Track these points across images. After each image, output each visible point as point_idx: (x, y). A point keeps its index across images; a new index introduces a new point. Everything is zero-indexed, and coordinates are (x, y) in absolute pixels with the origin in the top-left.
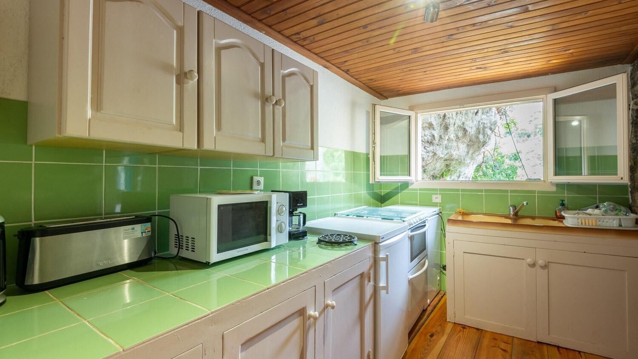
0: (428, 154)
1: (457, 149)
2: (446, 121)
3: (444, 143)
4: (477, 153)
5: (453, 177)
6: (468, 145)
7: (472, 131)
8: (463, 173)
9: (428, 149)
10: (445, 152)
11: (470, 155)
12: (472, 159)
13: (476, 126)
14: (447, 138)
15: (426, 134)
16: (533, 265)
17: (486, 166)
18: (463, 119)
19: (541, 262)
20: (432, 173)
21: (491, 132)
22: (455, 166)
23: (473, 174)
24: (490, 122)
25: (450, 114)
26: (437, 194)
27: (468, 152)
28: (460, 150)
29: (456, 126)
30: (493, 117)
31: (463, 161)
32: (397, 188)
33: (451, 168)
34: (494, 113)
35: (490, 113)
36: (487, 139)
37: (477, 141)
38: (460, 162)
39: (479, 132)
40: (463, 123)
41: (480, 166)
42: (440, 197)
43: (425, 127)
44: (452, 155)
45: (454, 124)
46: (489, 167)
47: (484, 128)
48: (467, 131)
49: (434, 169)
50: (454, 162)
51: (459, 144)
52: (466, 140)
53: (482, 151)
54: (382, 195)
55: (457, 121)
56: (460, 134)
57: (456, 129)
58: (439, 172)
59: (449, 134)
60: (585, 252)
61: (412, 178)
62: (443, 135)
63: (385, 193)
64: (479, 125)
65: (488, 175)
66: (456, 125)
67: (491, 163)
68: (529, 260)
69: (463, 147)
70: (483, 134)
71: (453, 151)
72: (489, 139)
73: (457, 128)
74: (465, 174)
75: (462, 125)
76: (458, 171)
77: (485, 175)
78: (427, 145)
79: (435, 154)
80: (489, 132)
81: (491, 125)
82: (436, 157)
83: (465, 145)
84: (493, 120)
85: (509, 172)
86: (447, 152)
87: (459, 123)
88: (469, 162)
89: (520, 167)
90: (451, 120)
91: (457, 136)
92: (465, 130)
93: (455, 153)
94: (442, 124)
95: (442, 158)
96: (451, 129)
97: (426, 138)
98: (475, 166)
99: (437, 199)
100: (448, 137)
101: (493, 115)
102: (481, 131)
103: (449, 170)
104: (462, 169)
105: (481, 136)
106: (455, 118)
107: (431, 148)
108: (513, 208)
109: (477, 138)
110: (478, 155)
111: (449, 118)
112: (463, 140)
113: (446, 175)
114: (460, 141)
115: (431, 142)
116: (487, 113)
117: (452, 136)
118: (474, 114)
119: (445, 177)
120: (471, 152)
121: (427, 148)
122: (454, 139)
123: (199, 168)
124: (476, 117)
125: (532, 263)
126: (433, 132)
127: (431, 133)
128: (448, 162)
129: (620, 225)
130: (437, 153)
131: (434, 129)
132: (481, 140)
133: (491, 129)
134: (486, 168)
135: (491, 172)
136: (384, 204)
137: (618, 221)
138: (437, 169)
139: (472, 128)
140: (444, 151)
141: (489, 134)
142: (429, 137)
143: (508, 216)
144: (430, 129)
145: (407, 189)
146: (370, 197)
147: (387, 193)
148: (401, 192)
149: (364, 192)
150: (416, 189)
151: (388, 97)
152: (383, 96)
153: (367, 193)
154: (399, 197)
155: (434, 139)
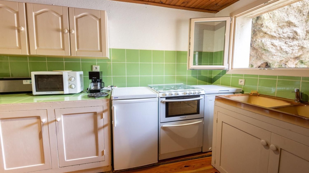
0: (292, 48)
9: (291, 44)
15: (285, 31)
26: (242, 78)
32: (220, 74)
43: (283, 26)
54: (212, 78)
61: (225, 67)
63: (214, 77)
97: (285, 35)
99: (242, 82)
107: (295, 43)
115: (294, 38)
121: (289, 43)
123: (64, 62)
127: (292, 30)
136: (213, 83)
142: (289, 33)
143: (294, 101)
144: (290, 27)
145: (225, 74)
146: (196, 79)
147: (215, 77)
148: (222, 76)
149: (188, 75)
150: (230, 75)
151: (217, 10)
152: (212, 10)
153: (192, 76)
154: (220, 80)
155: (297, 35)
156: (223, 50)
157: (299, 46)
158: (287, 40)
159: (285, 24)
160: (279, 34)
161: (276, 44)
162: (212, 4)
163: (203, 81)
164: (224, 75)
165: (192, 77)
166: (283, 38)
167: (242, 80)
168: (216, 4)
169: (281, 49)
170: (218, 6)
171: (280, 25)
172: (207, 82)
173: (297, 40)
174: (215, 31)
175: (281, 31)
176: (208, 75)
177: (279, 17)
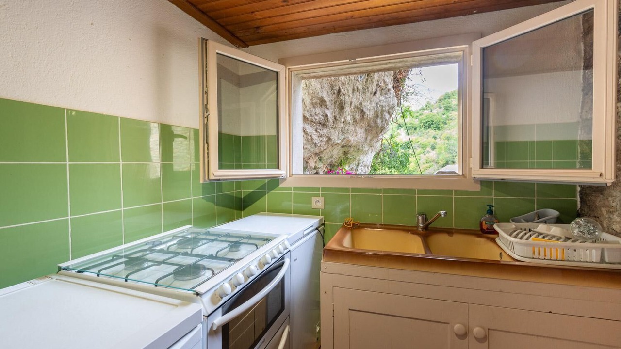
0: (321, 139)
1: (355, 134)
2: (341, 97)
3: (340, 126)
4: (375, 140)
5: (351, 166)
6: (366, 130)
7: (370, 114)
8: (361, 162)
9: (321, 132)
10: (342, 137)
11: (368, 142)
12: (371, 146)
13: (374, 109)
14: (343, 120)
15: (317, 112)
16: (464, 336)
17: (383, 154)
18: (361, 99)
19: (477, 330)
20: (329, 162)
21: (389, 116)
22: (353, 153)
23: (371, 161)
24: (388, 105)
25: (346, 90)
26: (318, 196)
27: (366, 138)
28: (357, 135)
29: (352, 107)
30: (391, 100)
31: (361, 148)
32: (263, 187)
33: (349, 156)
34: (392, 94)
35: (389, 94)
36: (385, 124)
37: (375, 126)
38: (358, 149)
39: (378, 116)
40: (361, 104)
41: (378, 154)
42: (321, 199)
43: (316, 103)
44: (349, 141)
45: (351, 104)
46: (386, 155)
47: (383, 111)
48: (365, 113)
49: (331, 157)
50: (352, 149)
51: (357, 129)
52: (364, 124)
53: (380, 137)
54: (242, 196)
55: (354, 100)
56: (358, 117)
57: (353, 110)
58: (337, 160)
59: (345, 115)
60: (550, 312)
61: (282, 172)
62: (338, 116)
63: (247, 194)
64: (377, 108)
65: (385, 163)
66: (353, 104)
67: (388, 151)
68: (457, 327)
69: (361, 133)
70: (381, 118)
71: (350, 137)
72: (387, 124)
73: (354, 108)
74: (364, 161)
75: (359, 106)
76: (357, 159)
77: (382, 163)
78: (319, 127)
79: (330, 139)
80: (387, 116)
81: (389, 108)
82: (331, 143)
83: (363, 130)
84: (391, 103)
85: (403, 159)
86: (343, 137)
87: (356, 103)
88: (367, 149)
89: (412, 155)
90: (347, 97)
91: (354, 119)
92: (362, 112)
93: (352, 139)
94: (336, 101)
95: (338, 144)
96: (348, 109)
97: (317, 118)
98: (373, 154)
99: (318, 203)
100: (345, 118)
101: (392, 97)
102: (380, 115)
103: (348, 158)
104: (361, 157)
105: (379, 121)
106: (351, 96)
107: (324, 131)
108: (423, 218)
109: (376, 122)
110: (377, 141)
111: (344, 95)
112: (361, 124)
113: (344, 164)
114: (358, 125)
115: (324, 124)
116: (386, 94)
117: (349, 118)
118: (372, 95)
119: (344, 166)
120: (369, 138)
121: (319, 131)
122: (351, 122)
124: (375, 98)
125: (462, 332)
126: (326, 111)
127: (324, 112)
128: (346, 149)
129: (602, 260)
130: (332, 138)
131: (326, 107)
132: (379, 125)
133: (389, 113)
134: (384, 156)
135: (387, 160)
136: (246, 210)
137: (599, 253)
138: (334, 157)
139: (370, 110)
140: (340, 135)
141: (387, 119)
142: (321, 116)
143: (416, 229)
144: (322, 107)
145: (277, 188)
146: (212, 204)
147: (249, 195)
148: (268, 193)
149: (194, 197)
150: (290, 189)
151: (247, 43)
152: (237, 38)
153: (203, 198)
154: (266, 200)
155: (328, 120)
156: (275, 133)
157: (327, 136)
158: (318, 127)
159: (318, 101)
160: (311, 115)
161: (308, 131)
162: (249, 23)
163: (225, 207)
164: (275, 189)
165: (204, 201)
166: (314, 122)
167: (318, 198)
168: (258, 28)
169: (312, 139)
170: (258, 33)
171: (314, 102)
172: (234, 209)
173: (326, 127)
174: (241, 89)
175: (313, 110)
176: (233, 192)
177: (314, 88)
